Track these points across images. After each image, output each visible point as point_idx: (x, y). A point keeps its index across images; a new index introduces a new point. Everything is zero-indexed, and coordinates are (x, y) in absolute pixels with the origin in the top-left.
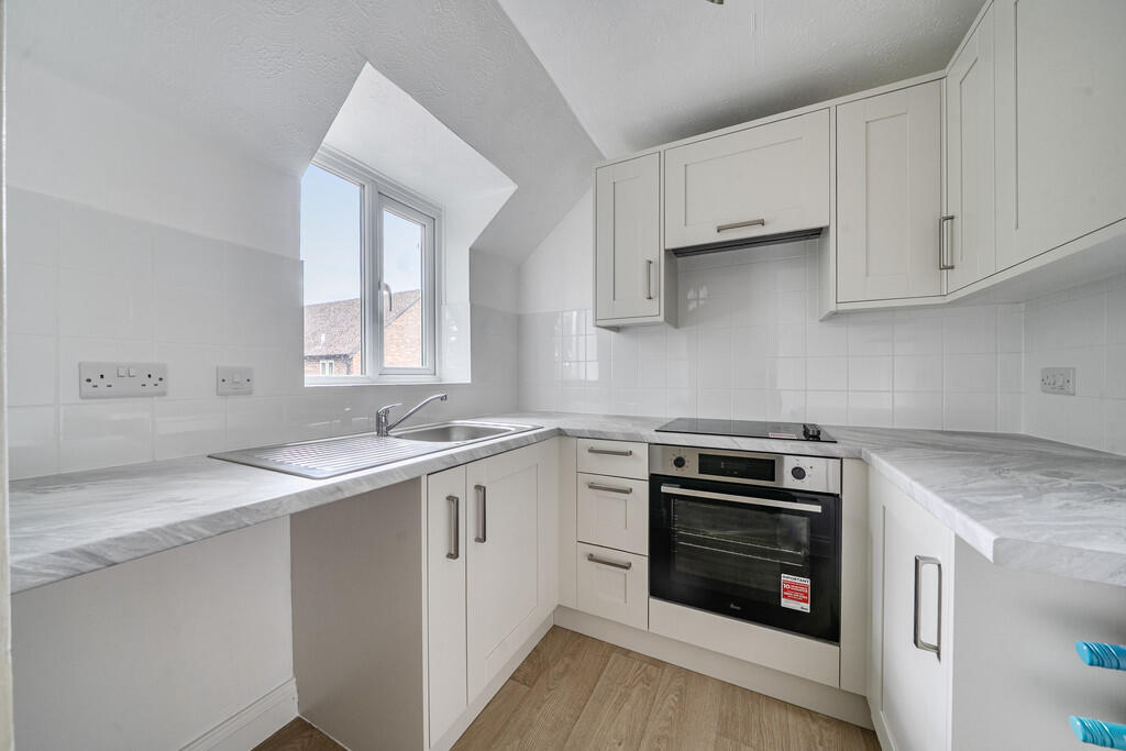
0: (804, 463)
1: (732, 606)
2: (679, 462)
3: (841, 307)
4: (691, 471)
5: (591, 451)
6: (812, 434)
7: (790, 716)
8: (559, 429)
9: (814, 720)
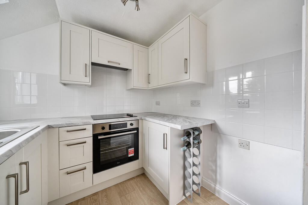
0: (132, 122)
1: (118, 163)
2: (103, 128)
3: (134, 88)
4: (107, 130)
5: (68, 131)
6: (131, 116)
7: (131, 181)
8: (49, 126)
9: (135, 179)
